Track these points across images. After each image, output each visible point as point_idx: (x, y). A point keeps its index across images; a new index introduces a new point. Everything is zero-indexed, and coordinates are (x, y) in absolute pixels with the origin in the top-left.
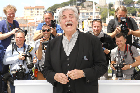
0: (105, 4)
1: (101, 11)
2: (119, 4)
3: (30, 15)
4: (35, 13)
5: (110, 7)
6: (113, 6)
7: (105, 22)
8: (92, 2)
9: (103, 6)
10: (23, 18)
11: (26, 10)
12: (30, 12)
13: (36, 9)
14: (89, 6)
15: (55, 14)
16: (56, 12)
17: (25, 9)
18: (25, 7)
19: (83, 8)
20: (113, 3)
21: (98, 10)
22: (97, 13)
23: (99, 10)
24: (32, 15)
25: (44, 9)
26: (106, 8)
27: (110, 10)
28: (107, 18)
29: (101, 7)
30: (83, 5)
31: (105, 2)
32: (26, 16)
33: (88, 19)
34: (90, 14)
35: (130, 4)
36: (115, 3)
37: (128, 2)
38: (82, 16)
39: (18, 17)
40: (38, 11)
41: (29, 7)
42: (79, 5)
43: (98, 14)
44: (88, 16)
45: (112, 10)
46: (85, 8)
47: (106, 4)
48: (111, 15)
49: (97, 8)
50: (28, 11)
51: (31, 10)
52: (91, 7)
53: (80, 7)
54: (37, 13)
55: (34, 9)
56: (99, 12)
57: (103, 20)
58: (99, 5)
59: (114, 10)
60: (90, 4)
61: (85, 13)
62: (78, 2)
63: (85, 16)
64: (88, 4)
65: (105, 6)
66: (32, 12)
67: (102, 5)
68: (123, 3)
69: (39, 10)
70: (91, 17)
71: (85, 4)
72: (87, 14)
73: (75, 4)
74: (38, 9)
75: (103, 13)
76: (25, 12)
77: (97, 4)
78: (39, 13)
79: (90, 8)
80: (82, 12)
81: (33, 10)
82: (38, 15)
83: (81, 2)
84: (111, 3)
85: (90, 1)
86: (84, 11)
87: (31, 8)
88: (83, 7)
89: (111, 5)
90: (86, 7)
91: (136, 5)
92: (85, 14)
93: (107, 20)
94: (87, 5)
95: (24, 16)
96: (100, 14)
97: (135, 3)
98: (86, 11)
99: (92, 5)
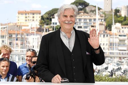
0: (110, 10)
1: (106, 17)
2: (127, 9)
3: (24, 21)
4: (30, 19)
5: (117, 13)
6: (120, 12)
7: (111, 30)
8: (95, 7)
9: (108, 12)
10: (16, 24)
11: (20, 15)
12: (25, 17)
13: (31, 14)
14: (92, 11)
15: (53, 19)
16: (54, 18)
17: (19, 13)
18: (19, 11)
19: (85, 14)
20: (120, 9)
21: (102, 16)
22: (101, 19)
23: (104, 16)
24: (26, 20)
25: (40, 13)
26: (111, 14)
27: (116, 16)
28: (112, 26)
29: (106, 13)
30: (86, 10)
31: (110, 7)
32: (19, 22)
33: (90, 26)
34: (93, 20)
36: (122, 8)
38: (84, 23)
39: (10, 23)
40: (33, 16)
41: (24, 11)
42: (81, 9)
43: (103, 21)
44: (92, 23)
45: (118, 16)
46: (87, 13)
47: (112, 9)
48: (117, 22)
49: (102, 14)
50: (22, 16)
51: (26, 15)
52: (95, 12)
53: (82, 12)
54: (32, 19)
55: (29, 14)
56: (103, 18)
57: (108, 27)
58: (103, 10)
59: (120, 16)
60: (93, 9)
61: (88, 19)
62: (80, 7)
63: (87, 23)
64: (91, 9)
65: (110, 12)
66: (26, 17)
67: (107, 10)
69: (35, 15)
70: (94, 23)
71: (88, 9)
72: (90, 20)
74: (33, 14)
75: (108, 20)
76: (18, 17)
77: (101, 9)
78: (35, 19)
79: (93, 14)
80: (84, 18)
81: (27, 15)
82: (33, 20)
83: (82, 6)
84: (118, 9)
85: (93, 6)
86: (86, 17)
87: (26, 13)
88: (85, 12)
89: (117, 11)
90: (89, 12)
92: (88, 21)
93: (112, 28)
94: (89, 10)
95: (18, 22)
96: (105, 20)
98: (89, 17)
99: (95, 11)
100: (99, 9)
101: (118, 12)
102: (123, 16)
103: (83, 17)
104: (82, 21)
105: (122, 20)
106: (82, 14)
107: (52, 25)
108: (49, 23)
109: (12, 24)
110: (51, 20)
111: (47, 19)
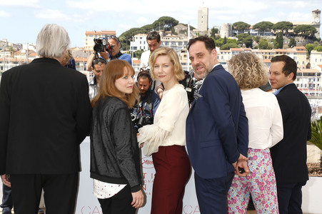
0: (206, 29)
2: (228, 29)
5: (214, 34)
8: (186, 25)
9: (202, 32)
10: (83, 48)
11: (89, 38)
13: (103, 36)
14: (182, 32)
15: (131, 43)
16: (132, 41)
17: (87, 35)
18: (87, 32)
19: (173, 35)
20: (218, 28)
29: (200, 33)
30: (174, 30)
31: (206, 26)
32: (87, 46)
33: (180, 51)
34: (183, 43)
35: (244, 29)
36: (221, 27)
37: (241, 27)
39: (76, 47)
41: (93, 32)
42: (168, 29)
44: (182, 47)
45: (216, 38)
46: (176, 34)
47: (208, 29)
49: (194, 35)
50: (91, 38)
51: (96, 36)
52: (185, 33)
53: (169, 33)
55: (100, 35)
58: (197, 30)
59: (219, 37)
60: (184, 29)
61: (177, 42)
62: (167, 26)
63: (176, 47)
64: (181, 29)
65: (205, 32)
67: (202, 30)
68: (233, 27)
70: (185, 47)
71: (177, 29)
72: (180, 43)
73: (161, 29)
76: (87, 39)
77: (195, 29)
79: (183, 35)
80: (173, 40)
83: (170, 25)
84: (215, 28)
85: (184, 25)
86: (175, 40)
87: (96, 34)
88: (173, 33)
89: (215, 31)
90: (178, 32)
91: (251, 32)
92: (177, 44)
94: (179, 30)
97: (251, 27)
98: (178, 40)
99: (186, 31)
100: (192, 28)
101: (217, 33)
102: (223, 37)
103: (171, 39)
104: (170, 44)
105: (222, 42)
106: (170, 35)
107: (130, 50)
108: (127, 47)
109: (78, 49)
110: (129, 44)
111: (125, 42)
